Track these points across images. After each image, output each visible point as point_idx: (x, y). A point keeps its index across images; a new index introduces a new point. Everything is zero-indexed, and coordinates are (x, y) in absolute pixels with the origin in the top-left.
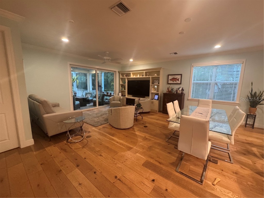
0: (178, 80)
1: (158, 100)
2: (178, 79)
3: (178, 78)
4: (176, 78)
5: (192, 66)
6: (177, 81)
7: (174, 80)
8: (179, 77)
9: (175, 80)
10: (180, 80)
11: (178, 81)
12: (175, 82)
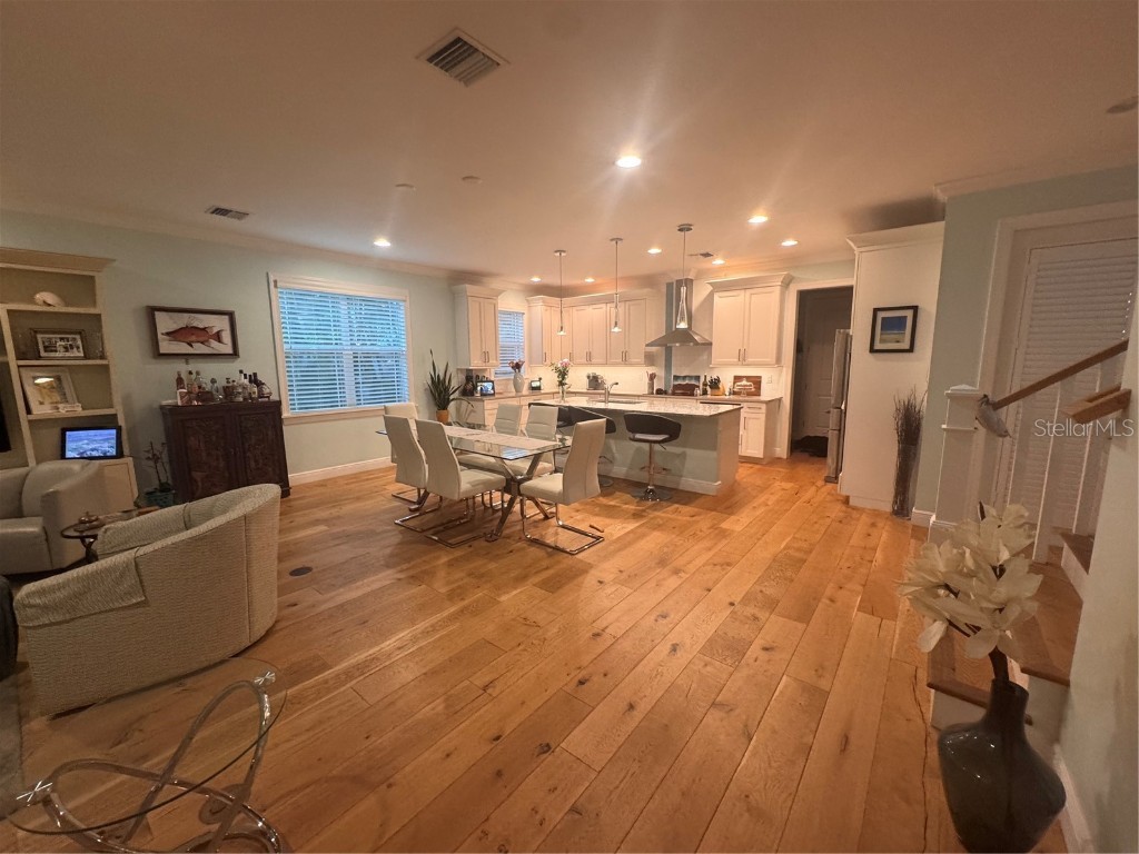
0: (218, 337)
1: (120, 454)
2: (218, 332)
3: (215, 330)
4: (204, 329)
5: (272, 284)
6: (214, 343)
7: (194, 338)
8: (219, 324)
9: (201, 339)
10: (226, 337)
11: (219, 340)
12: (199, 348)
